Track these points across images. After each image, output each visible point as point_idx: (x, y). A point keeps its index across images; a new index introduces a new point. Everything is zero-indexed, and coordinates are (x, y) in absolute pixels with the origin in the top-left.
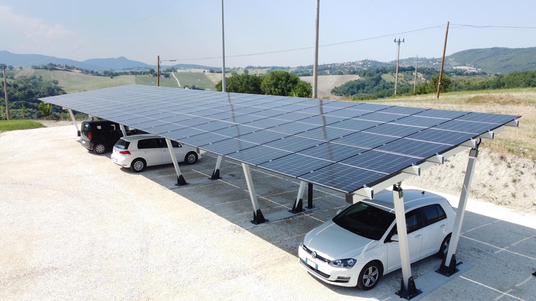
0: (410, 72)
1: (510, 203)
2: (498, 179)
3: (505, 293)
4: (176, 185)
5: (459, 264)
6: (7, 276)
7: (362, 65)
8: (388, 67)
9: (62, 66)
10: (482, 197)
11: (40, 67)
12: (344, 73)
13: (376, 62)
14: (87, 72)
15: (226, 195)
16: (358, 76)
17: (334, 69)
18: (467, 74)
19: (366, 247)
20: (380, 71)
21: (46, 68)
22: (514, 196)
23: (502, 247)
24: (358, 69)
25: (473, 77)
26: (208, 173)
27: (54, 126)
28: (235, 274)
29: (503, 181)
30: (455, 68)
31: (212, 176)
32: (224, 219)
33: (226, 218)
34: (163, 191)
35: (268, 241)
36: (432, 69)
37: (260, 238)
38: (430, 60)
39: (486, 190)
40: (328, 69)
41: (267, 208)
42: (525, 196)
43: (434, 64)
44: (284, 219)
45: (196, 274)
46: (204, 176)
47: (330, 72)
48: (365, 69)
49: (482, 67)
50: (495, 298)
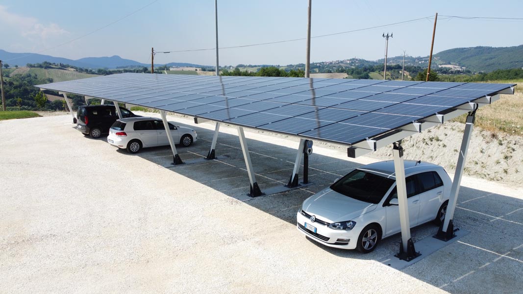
0: (396, 70)
1: (502, 178)
2: (489, 156)
3: (503, 256)
4: (172, 164)
5: (456, 230)
6: (5, 242)
7: (350, 64)
8: (375, 65)
9: (56, 64)
10: (474, 174)
11: (36, 66)
12: (332, 71)
13: (364, 61)
14: (81, 70)
15: (222, 172)
16: (346, 74)
17: (323, 68)
18: (452, 72)
19: (365, 210)
20: (367, 69)
21: (41, 66)
22: (506, 172)
23: (497, 216)
24: (346, 67)
25: (458, 76)
26: (204, 154)
27: (49, 115)
28: (234, 240)
29: (494, 158)
30: (440, 66)
31: (208, 157)
32: (221, 193)
33: (222, 192)
34: (160, 169)
35: (265, 212)
36: (418, 67)
37: (257, 209)
38: (416, 58)
39: (478, 168)
40: (317, 67)
41: (262, 183)
42: (517, 171)
43: (420, 63)
44: (280, 193)
45: (195, 240)
46: (199, 157)
47: (319, 71)
48: (353, 67)
49: (466, 66)
50: (494, 260)
